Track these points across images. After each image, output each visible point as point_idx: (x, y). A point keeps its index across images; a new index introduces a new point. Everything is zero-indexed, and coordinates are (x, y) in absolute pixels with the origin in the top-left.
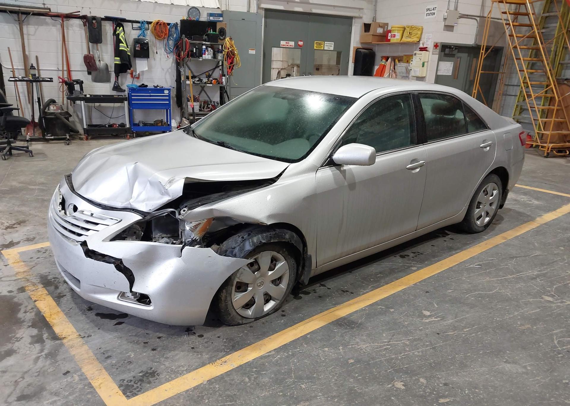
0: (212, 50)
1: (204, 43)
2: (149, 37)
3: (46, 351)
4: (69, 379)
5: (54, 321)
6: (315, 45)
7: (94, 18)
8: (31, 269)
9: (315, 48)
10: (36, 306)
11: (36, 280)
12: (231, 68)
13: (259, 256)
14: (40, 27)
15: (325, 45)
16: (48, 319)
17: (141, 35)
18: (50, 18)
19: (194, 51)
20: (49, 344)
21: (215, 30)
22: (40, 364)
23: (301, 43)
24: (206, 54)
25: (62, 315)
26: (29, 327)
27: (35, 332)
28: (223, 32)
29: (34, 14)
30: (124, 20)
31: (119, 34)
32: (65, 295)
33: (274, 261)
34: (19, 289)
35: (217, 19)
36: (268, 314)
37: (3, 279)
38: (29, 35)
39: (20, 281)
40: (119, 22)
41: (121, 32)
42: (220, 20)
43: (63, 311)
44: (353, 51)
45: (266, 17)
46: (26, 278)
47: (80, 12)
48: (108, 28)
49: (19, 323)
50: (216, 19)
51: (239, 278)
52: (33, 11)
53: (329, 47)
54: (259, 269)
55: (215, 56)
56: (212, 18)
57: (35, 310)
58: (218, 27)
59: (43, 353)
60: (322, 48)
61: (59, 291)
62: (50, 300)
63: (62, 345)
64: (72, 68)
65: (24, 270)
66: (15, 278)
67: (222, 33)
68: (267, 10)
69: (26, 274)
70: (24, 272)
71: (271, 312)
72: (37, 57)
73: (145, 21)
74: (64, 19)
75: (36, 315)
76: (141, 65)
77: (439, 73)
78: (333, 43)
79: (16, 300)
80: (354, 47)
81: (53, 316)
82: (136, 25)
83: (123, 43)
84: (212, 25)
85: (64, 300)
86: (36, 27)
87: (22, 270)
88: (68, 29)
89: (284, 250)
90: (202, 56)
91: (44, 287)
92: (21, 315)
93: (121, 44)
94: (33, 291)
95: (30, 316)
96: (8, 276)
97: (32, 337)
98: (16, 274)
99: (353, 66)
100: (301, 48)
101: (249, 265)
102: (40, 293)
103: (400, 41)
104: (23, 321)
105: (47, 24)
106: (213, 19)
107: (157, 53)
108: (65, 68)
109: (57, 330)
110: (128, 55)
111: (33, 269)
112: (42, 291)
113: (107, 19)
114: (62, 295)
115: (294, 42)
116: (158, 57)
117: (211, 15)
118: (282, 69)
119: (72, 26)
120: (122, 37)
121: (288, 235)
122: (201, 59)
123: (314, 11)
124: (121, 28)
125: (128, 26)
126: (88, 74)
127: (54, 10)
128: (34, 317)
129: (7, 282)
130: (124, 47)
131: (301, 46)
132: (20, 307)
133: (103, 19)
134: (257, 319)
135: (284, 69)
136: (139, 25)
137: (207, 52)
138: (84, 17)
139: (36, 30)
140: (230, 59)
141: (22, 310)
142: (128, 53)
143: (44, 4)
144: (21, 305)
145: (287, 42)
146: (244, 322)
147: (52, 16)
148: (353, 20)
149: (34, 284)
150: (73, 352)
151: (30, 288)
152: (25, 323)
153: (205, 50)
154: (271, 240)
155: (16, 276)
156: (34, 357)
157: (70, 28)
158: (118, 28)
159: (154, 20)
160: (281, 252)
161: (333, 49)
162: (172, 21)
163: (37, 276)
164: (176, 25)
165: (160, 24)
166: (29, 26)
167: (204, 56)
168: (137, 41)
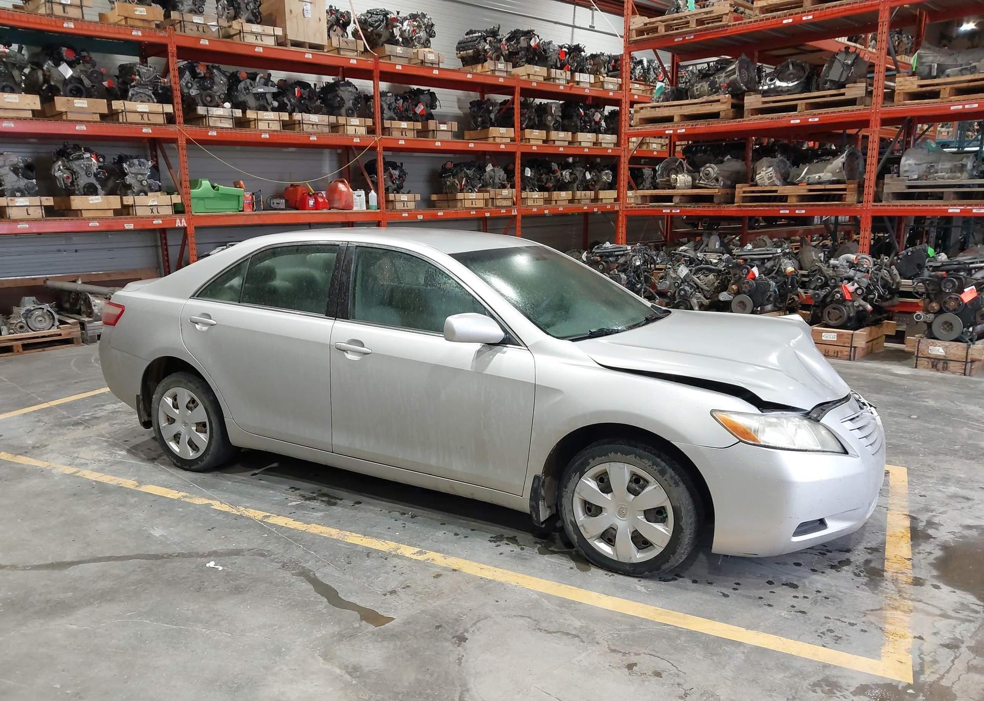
3: (931, 514)
4: (923, 493)
5: (903, 530)
8: (881, 609)
10: (912, 553)
11: (888, 586)
16: (909, 535)
20: (924, 517)
22: (942, 509)
25: (889, 532)
26: (934, 538)
27: (931, 532)
32: (865, 548)
34: (922, 585)
37: (939, 612)
39: (912, 597)
43: (885, 535)
46: (900, 596)
49: (945, 547)
57: (917, 551)
59: (934, 514)
61: (869, 557)
62: (890, 552)
63: (910, 512)
65: (895, 612)
66: (917, 604)
69: (897, 604)
70: (896, 609)
75: (919, 545)
79: (935, 573)
81: (901, 535)
85: (873, 544)
87: (898, 614)
91: (884, 571)
92: (938, 553)
94: (902, 573)
95: (926, 547)
96: (928, 614)
97: (937, 529)
98: (911, 611)
102: (896, 566)
104: (938, 545)
109: (907, 523)
111: (878, 608)
112: (890, 568)
114: (869, 551)
128: (923, 544)
129: (934, 603)
132: (934, 562)
141: (932, 557)
144: (931, 564)
149: (895, 581)
150: (906, 504)
151: (905, 579)
152: (938, 543)
155: (914, 607)
156: (944, 515)
163: (882, 592)
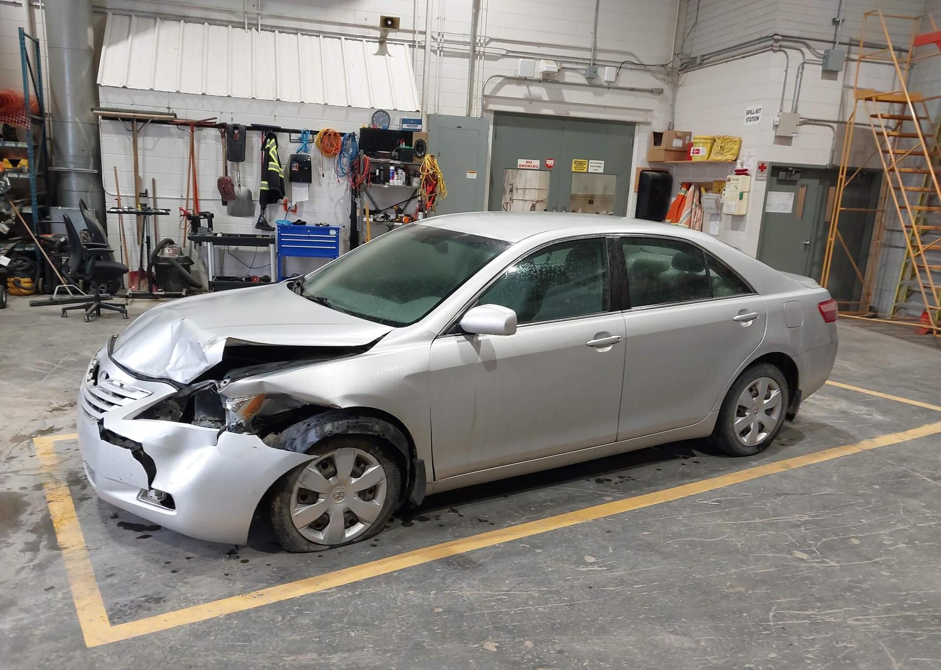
0: (404, 173)
1: (392, 162)
2: (313, 153)
3: (36, 562)
4: (50, 595)
5: (63, 527)
6: (574, 165)
7: (236, 127)
8: (61, 462)
9: (573, 169)
10: (48, 508)
11: (60, 476)
12: (431, 201)
13: (336, 453)
14: (161, 139)
15: (590, 165)
16: (55, 525)
17: (301, 149)
18: (176, 126)
19: (377, 174)
20: (44, 553)
21: (409, 143)
22: (23, 575)
23: (550, 162)
24: (395, 179)
25: (75, 521)
26: (29, 531)
27: (32, 537)
28: (422, 146)
29: (154, 122)
30: (279, 130)
31: (269, 149)
32: (91, 498)
33: (361, 464)
34: (35, 486)
35: (414, 128)
36: (351, 542)
37: (20, 473)
38: (144, 149)
39: (41, 476)
40: (270, 132)
41: (272, 146)
42: (417, 128)
43: (79, 516)
44: (637, 174)
45: (495, 124)
46: (50, 474)
47: (216, 118)
48: (255, 140)
49: (17, 525)
50: (412, 127)
51: (301, 482)
52: (153, 118)
53: (596, 168)
54: (334, 474)
55: (408, 182)
56: (405, 126)
57: (44, 512)
58: (415, 139)
59: (31, 564)
60: (585, 170)
61: (85, 492)
62: (69, 503)
63: (60, 556)
64: (201, 196)
65: (52, 463)
66: (37, 472)
67: (420, 148)
68: (497, 113)
69: (52, 468)
70: (51, 466)
71: (357, 539)
72: (154, 180)
73: (308, 131)
74: (195, 129)
75: (43, 518)
76: (298, 193)
77: (769, 210)
78: (603, 162)
79: (25, 499)
80: (637, 168)
81: (63, 522)
82: (295, 136)
83: (274, 161)
84: (406, 135)
85: (85, 504)
86: (156, 139)
87: (49, 463)
88: (199, 142)
89: (377, 448)
90: (388, 182)
91: (69, 486)
92: (23, 517)
93: (270, 163)
94: (53, 489)
95: (37, 518)
96: (28, 470)
97: (26, 543)
98: (40, 467)
99: (636, 197)
100: (550, 169)
101: (320, 466)
102: (60, 493)
103: (708, 159)
104: (24, 525)
105: (171, 135)
106: (407, 127)
107: (323, 176)
108: (191, 196)
109: (61, 538)
110: (281, 178)
111: (64, 463)
112: (64, 489)
113: (255, 128)
114: (86, 497)
115: (539, 161)
116: (324, 180)
117: (404, 121)
118: (538, 201)
119: (205, 137)
120: (273, 152)
121: (377, 427)
122: (386, 186)
123: (573, 114)
124: (273, 140)
125: (283, 138)
126: (223, 205)
127: (182, 116)
128: (39, 521)
129: (24, 477)
130: (275, 167)
131: (551, 167)
132: (26, 508)
133: (248, 128)
134: (332, 547)
135: (542, 201)
136: (299, 135)
137: (396, 176)
138: (222, 126)
139: (155, 143)
140: (430, 186)
141: (29, 512)
142: (280, 175)
143: (169, 108)
144: (28, 504)
145: (528, 160)
146: (312, 548)
147: (177, 124)
148: (637, 127)
149: (57, 482)
150: (69, 566)
151: (50, 485)
152: (25, 527)
153: (393, 173)
154: (348, 430)
155: (38, 470)
156: (19, 566)
157: (202, 141)
158: (269, 140)
159: (321, 128)
160: (372, 451)
161: (602, 172)
162: (348, 131)
163: (65, 472)
164: (353, 136)
165: (330, 135)
166: (146, 138)
167: (391, 181)
168: (295, 159)
